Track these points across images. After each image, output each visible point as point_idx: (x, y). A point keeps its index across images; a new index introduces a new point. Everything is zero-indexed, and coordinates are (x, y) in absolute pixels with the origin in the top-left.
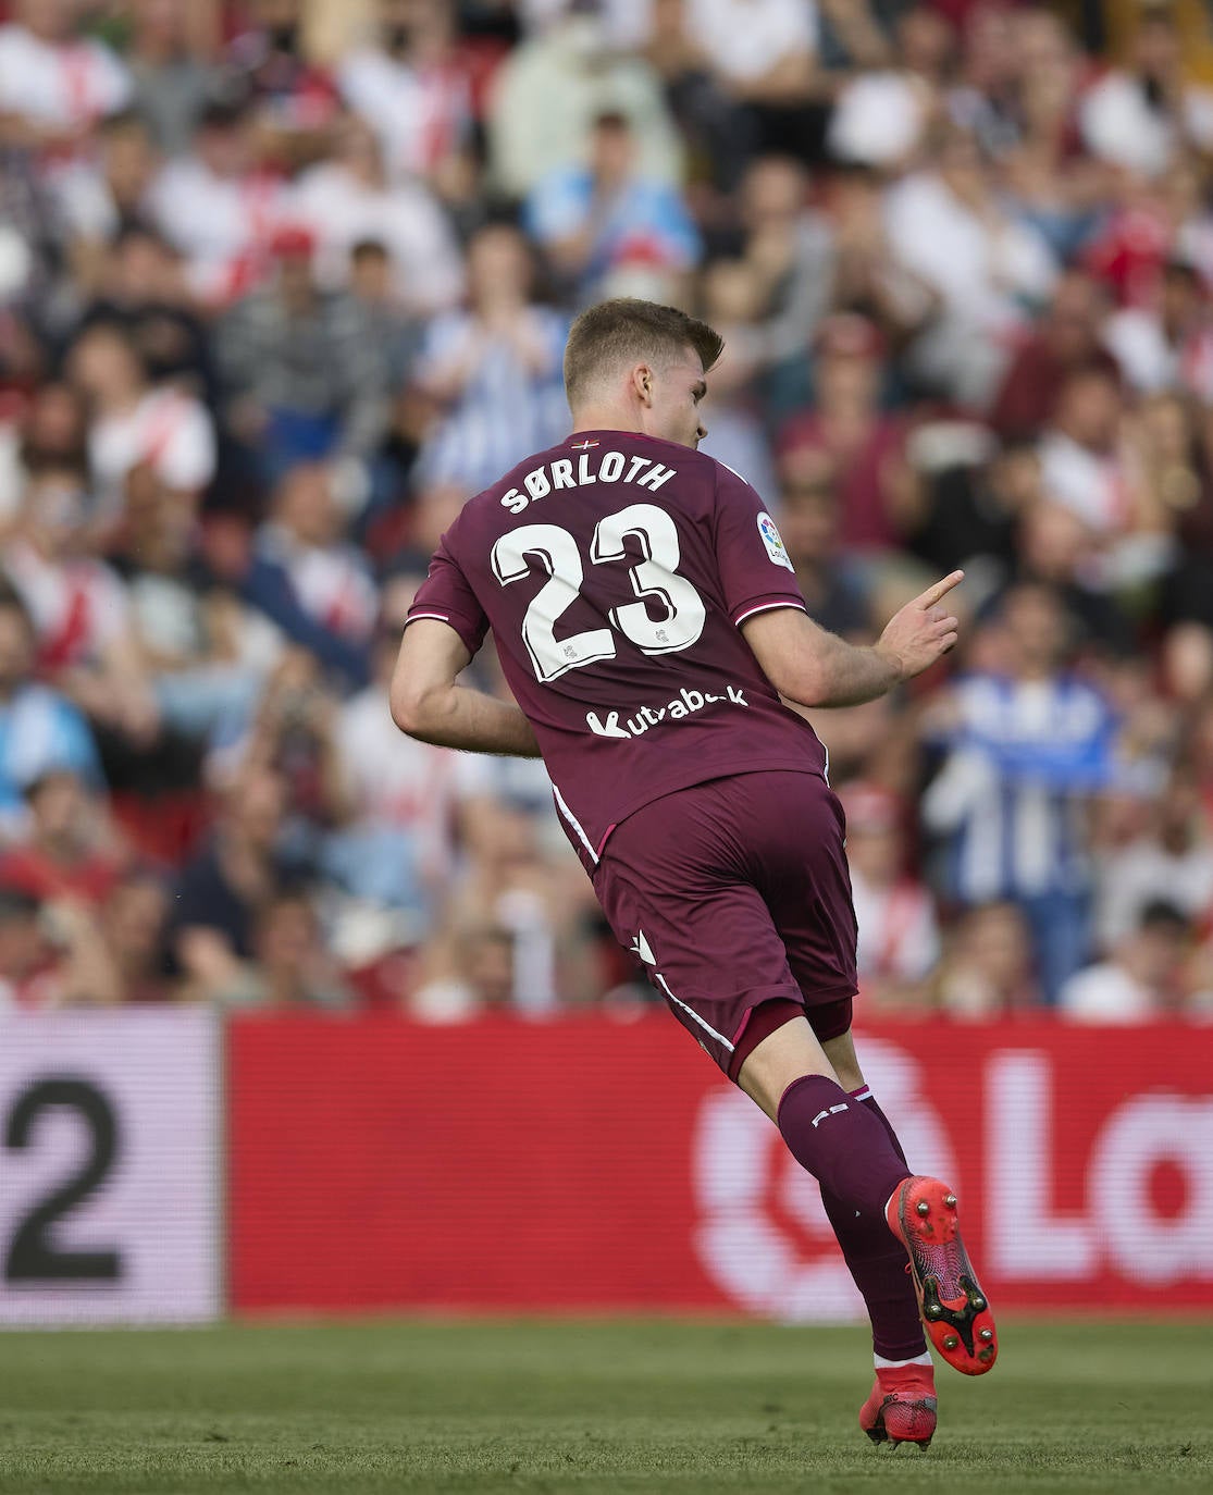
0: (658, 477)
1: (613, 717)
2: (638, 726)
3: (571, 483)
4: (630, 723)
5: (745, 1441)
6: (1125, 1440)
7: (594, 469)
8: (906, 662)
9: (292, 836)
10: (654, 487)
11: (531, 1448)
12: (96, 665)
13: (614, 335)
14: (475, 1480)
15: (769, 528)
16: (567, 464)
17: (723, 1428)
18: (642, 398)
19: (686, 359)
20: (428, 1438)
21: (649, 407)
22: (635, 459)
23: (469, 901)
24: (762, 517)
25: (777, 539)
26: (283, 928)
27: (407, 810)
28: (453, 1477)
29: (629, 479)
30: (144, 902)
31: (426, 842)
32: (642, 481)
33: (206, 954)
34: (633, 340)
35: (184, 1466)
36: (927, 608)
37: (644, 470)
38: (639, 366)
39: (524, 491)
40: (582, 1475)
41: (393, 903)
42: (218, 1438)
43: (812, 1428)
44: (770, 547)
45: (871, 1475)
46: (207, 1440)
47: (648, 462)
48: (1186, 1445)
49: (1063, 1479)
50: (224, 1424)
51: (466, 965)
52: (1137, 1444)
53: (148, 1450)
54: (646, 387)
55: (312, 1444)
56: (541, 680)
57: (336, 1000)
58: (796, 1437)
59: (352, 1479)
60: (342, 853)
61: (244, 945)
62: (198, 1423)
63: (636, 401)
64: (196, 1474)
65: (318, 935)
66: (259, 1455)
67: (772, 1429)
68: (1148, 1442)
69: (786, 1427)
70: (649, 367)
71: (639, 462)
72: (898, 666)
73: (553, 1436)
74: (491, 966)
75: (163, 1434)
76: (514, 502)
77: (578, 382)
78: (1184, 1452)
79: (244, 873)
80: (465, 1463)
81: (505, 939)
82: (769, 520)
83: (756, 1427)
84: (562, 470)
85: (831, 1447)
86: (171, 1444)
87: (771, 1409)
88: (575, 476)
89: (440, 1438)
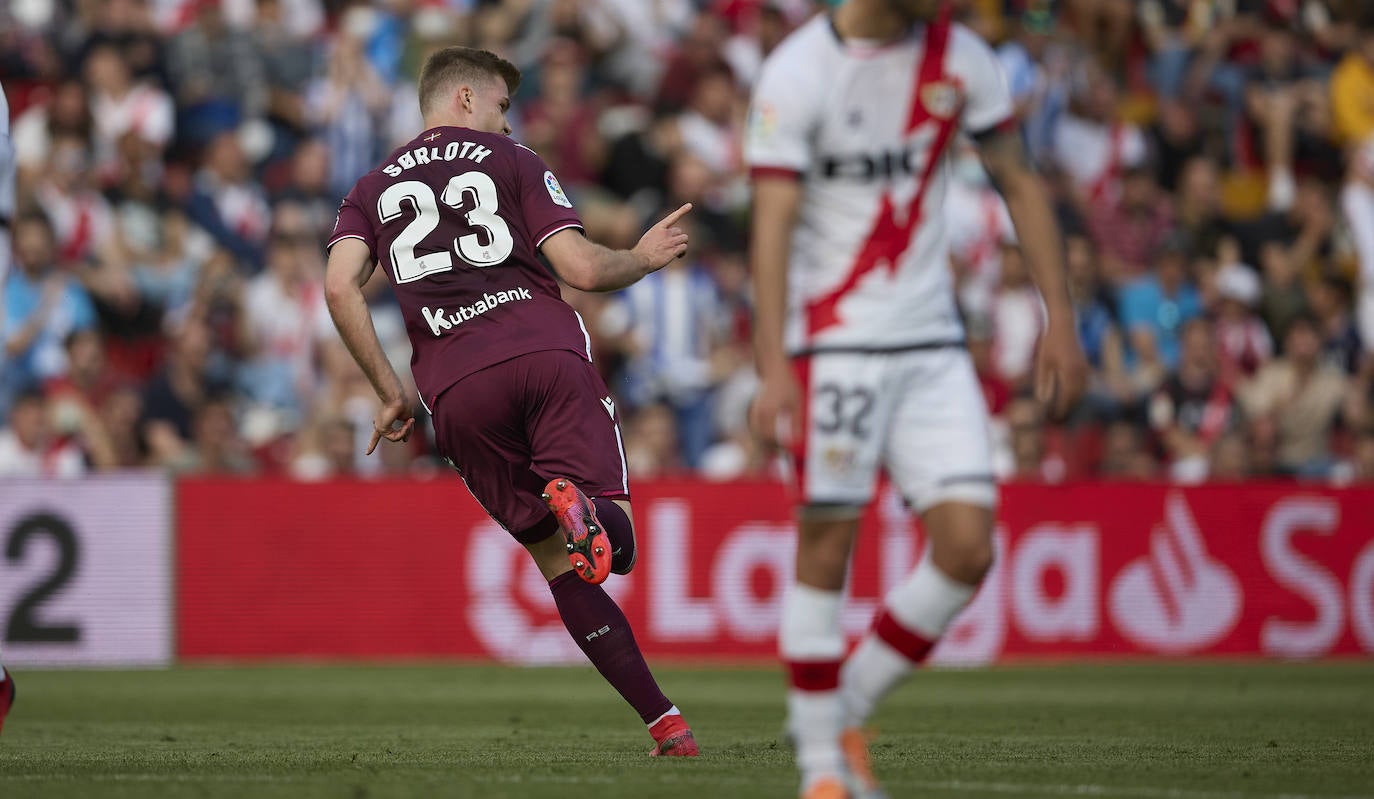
0: (480, 154)
1: (440, 313)
2: (456, 319)
3: (427, 161)
4: (451, 317)
5: (498, 740)
6: (734, 741)
7: (441, 153)
8: (652, 260)
9: (216, 363)
10: (479, 160)
11: (365, 745)
12: (95, 262)
13: (447, 68)
14: (330, 765)
15: (552, 181)
16: (424, 150)
17: (485, 732)
18: (465, 107)
19: (494, 82)
20: (301, 738)
21: (470, 112)
22: (465, 143)
23: (327, 403)
24: (547, 174)
25: (558, 188)
26: (211, 423)
27: (286, 348)
28: (316, 763)
29: (462, 156)
30: (126, 405)
31: (299, 367)
32: (471, 157)
33: (163, 438)
34: (460, 71)
35: (148, 758)
36: (668, 228)
37: (471, 150)
38: (463, 86)
39: (398, 165)
40: (396, 761)
41: (280, 404)
42: (170, 739)
43: (539, 732)
44: (553, 193)
45: (577, 761)
46: (162, 740)
47: (474, 144)
48: (773, 741)
49: (697, 764)
50: (174, 731)
51: (325, 444)
52: (743, 742)
53: (125, 746)
54: (468, 100)
55: (229, 741)
56: (399, 282)
57: (242, 465)
58: (530, 738)
59: (253, 765)
60: (249, 375)
61: (186, 431)
62: (157, 730)
63: (461, 108)
64: (155, 761)
65: (233, 427)
66: (195, 749)
67: (515, 732)
68: (750, 741)
69: (524, 732)
70: (470, 87)
71: (468, 145)
72: (646, 262)
73: (379, 737)
74: (341, 447)
75: (135, 737)
76: (392, 171)
77: (425, 99)
78: (772, 747)
79: (185, 386)
80: (323, 755)
81: (350, 428)
82: (552, 176)
83: (506, 732)
84: (422, 154)
85: (552, 744)
86: (140, 743)
87: (515, 720)
88: (429, 156)
89: (308, 739)
